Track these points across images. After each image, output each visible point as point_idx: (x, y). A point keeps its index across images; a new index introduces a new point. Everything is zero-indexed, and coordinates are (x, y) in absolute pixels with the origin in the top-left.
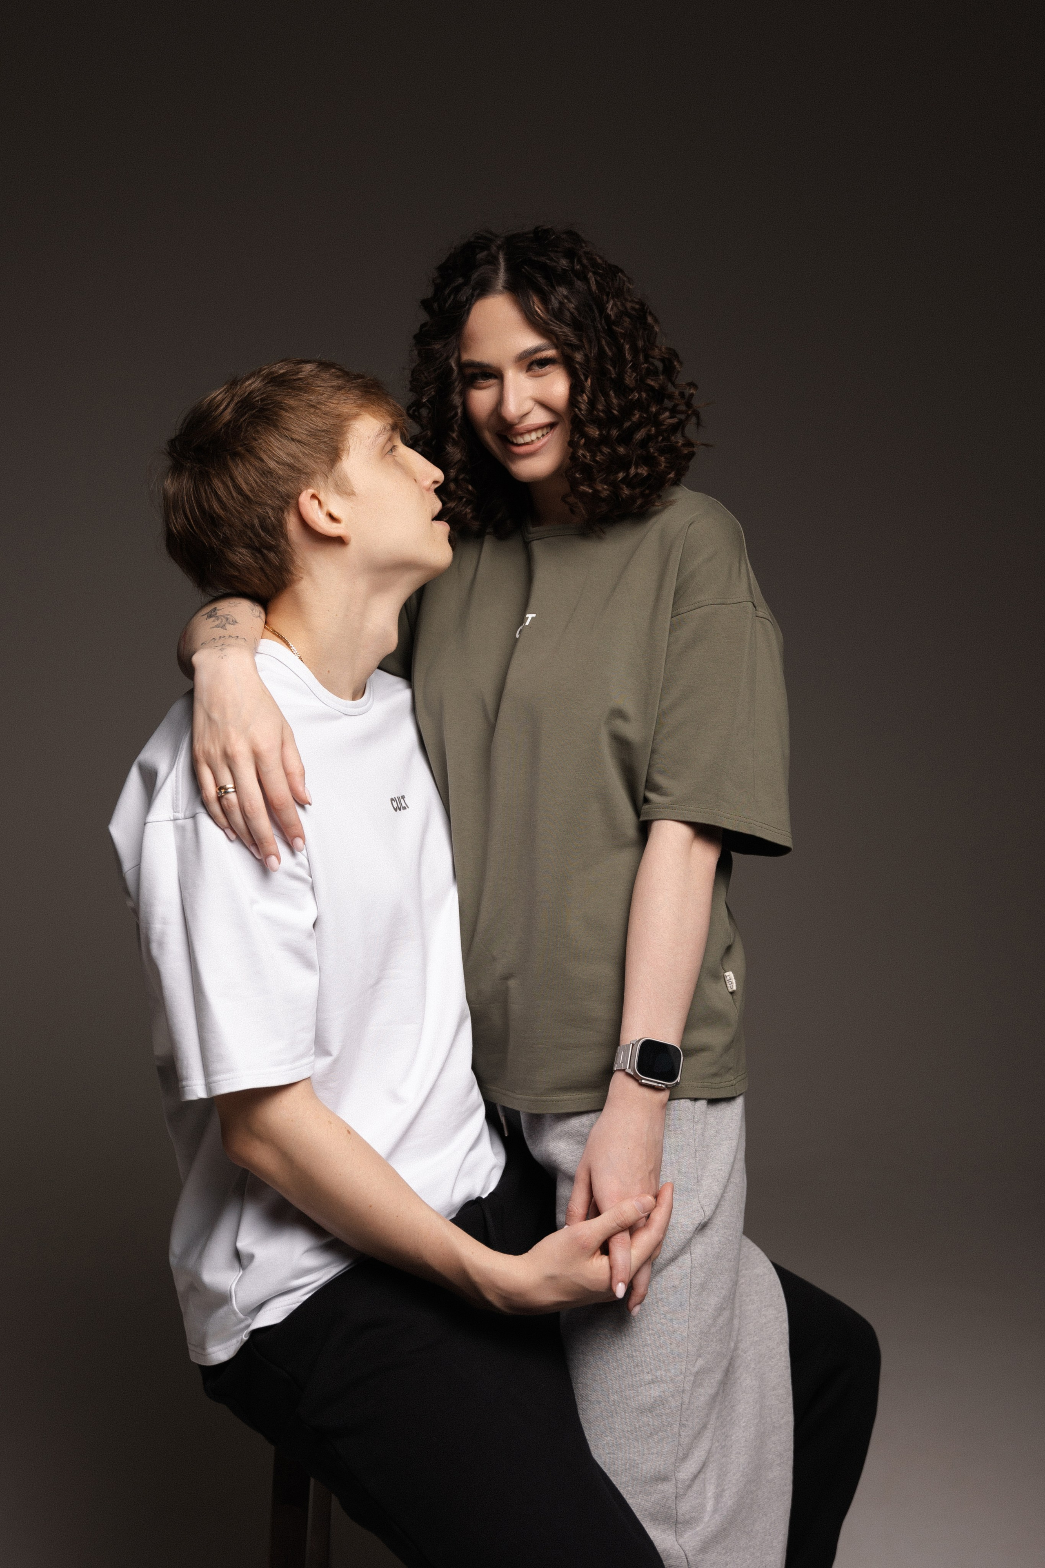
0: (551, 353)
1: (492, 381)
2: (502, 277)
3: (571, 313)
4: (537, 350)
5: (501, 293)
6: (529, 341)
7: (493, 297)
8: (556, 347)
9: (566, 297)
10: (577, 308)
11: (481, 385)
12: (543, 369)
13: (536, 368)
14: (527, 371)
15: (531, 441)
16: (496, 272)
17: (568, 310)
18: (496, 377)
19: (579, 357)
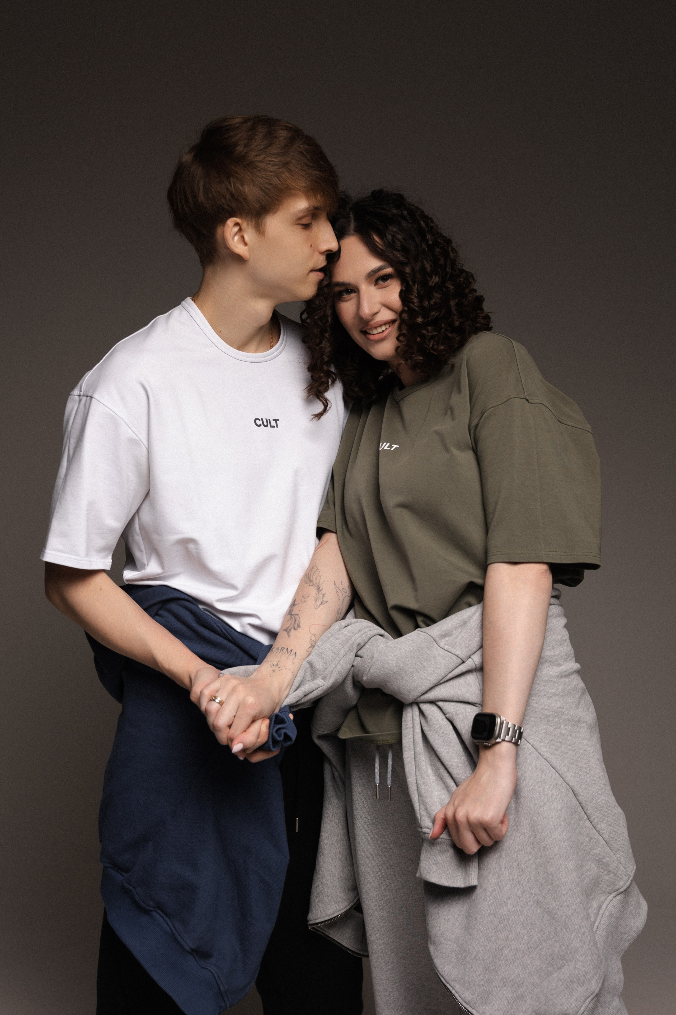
0: (389, 270)
1: (353, 295)
2: (352, 226)
3: (401, 242)
4: (379, 269)
5: (352, 235)
6: (374, 263)
7: (348, 238)
8: (392, 266)
9: (396, 232)
10: (404, 239)
11: (346, 299)
12: (385, 283)
13: (381, 282)
14: (375, 285)
15: (382, 331)
16: (349, 222)
17: (398, 239)
18: (355, 292)
19: (408, 270)
